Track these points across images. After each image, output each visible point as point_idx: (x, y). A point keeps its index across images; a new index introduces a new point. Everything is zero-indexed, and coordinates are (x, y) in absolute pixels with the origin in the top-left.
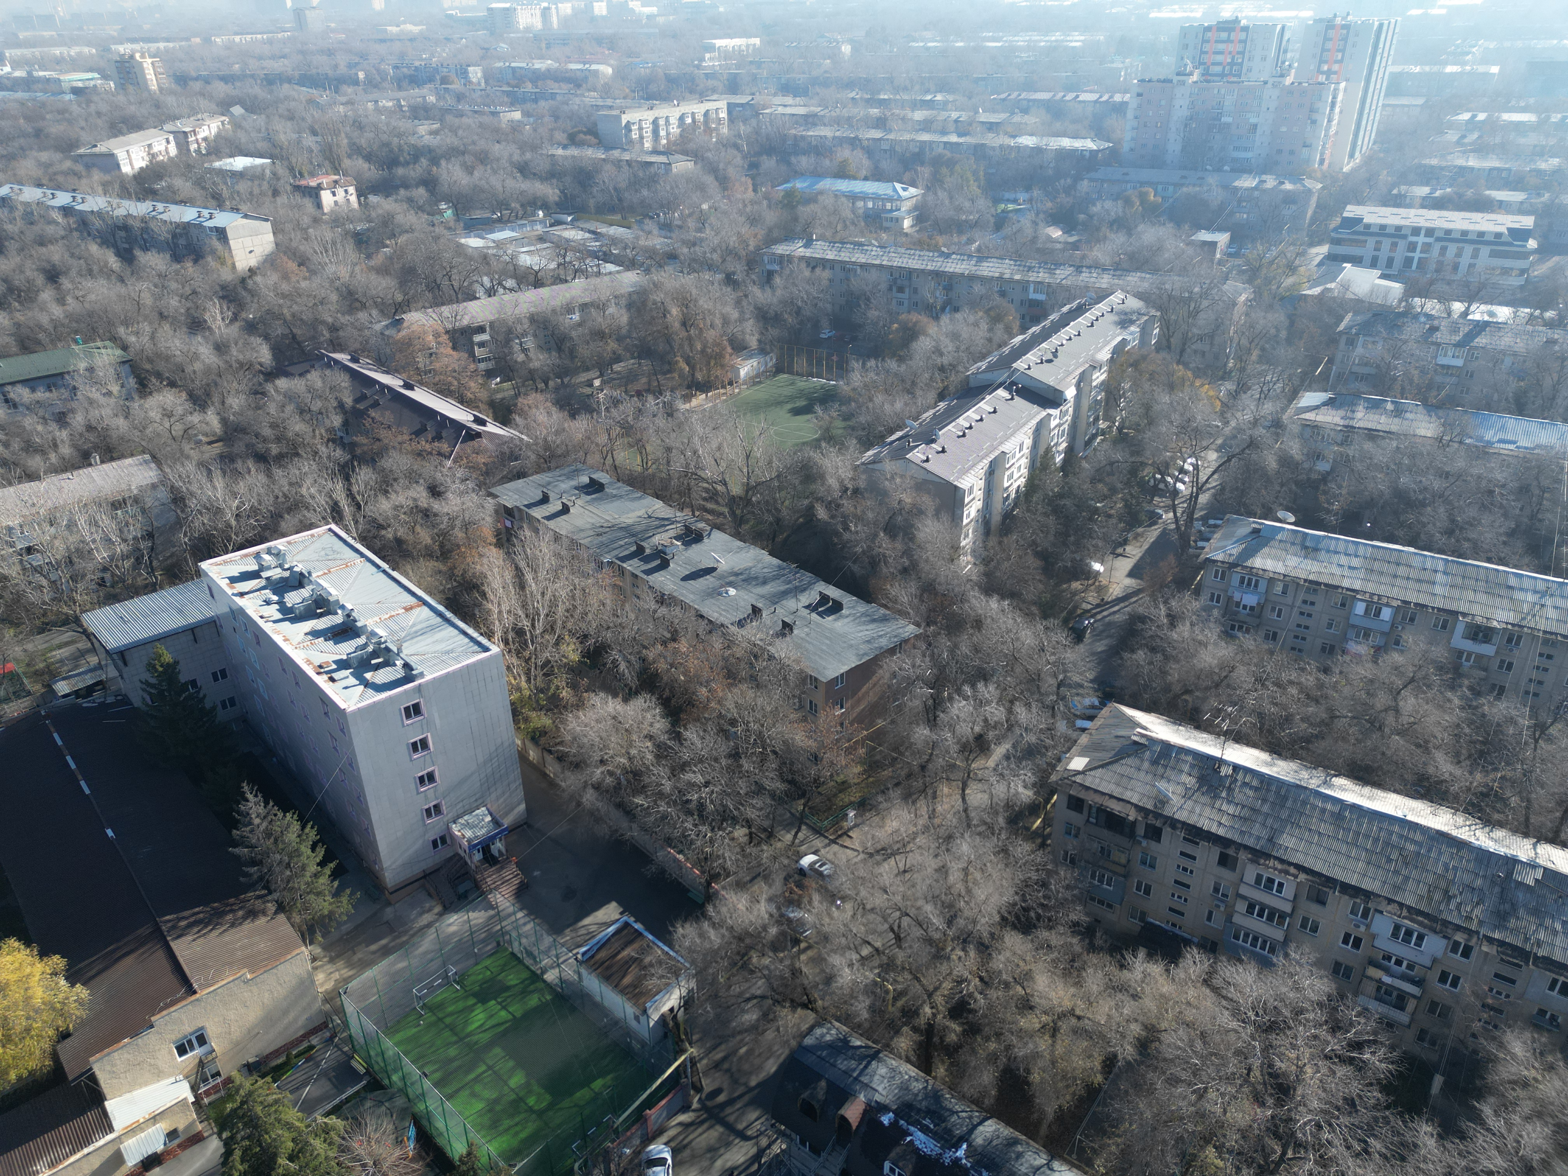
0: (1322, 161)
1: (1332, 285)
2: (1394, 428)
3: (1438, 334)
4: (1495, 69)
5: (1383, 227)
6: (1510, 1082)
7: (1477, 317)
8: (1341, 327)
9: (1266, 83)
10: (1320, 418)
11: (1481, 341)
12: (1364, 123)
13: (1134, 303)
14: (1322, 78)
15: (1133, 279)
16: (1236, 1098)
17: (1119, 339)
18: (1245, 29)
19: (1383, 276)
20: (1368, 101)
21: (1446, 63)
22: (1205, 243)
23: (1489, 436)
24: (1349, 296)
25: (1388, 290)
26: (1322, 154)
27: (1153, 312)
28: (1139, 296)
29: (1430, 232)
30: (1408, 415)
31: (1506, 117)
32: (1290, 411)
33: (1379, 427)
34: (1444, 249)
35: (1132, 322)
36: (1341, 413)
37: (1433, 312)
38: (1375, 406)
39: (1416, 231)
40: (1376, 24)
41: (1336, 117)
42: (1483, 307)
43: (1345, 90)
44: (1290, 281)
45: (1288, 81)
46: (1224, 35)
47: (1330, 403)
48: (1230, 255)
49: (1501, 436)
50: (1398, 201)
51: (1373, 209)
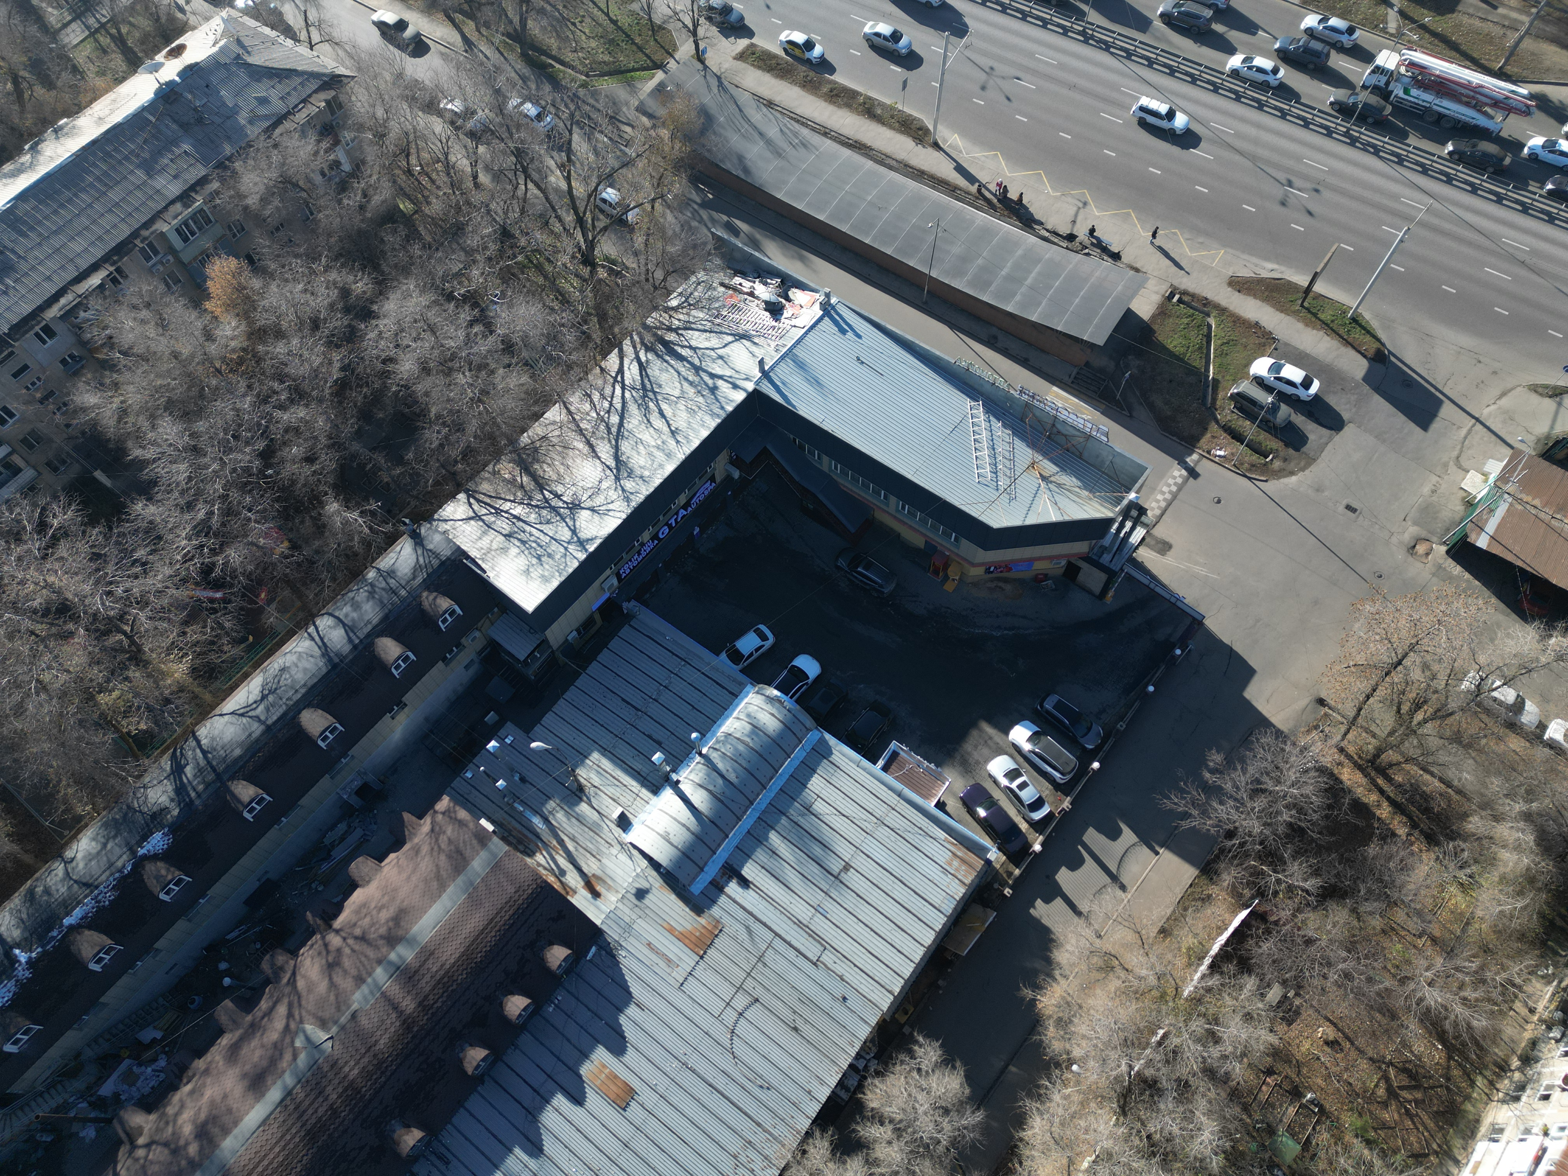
6: (119, 422)
16: (56, 657)
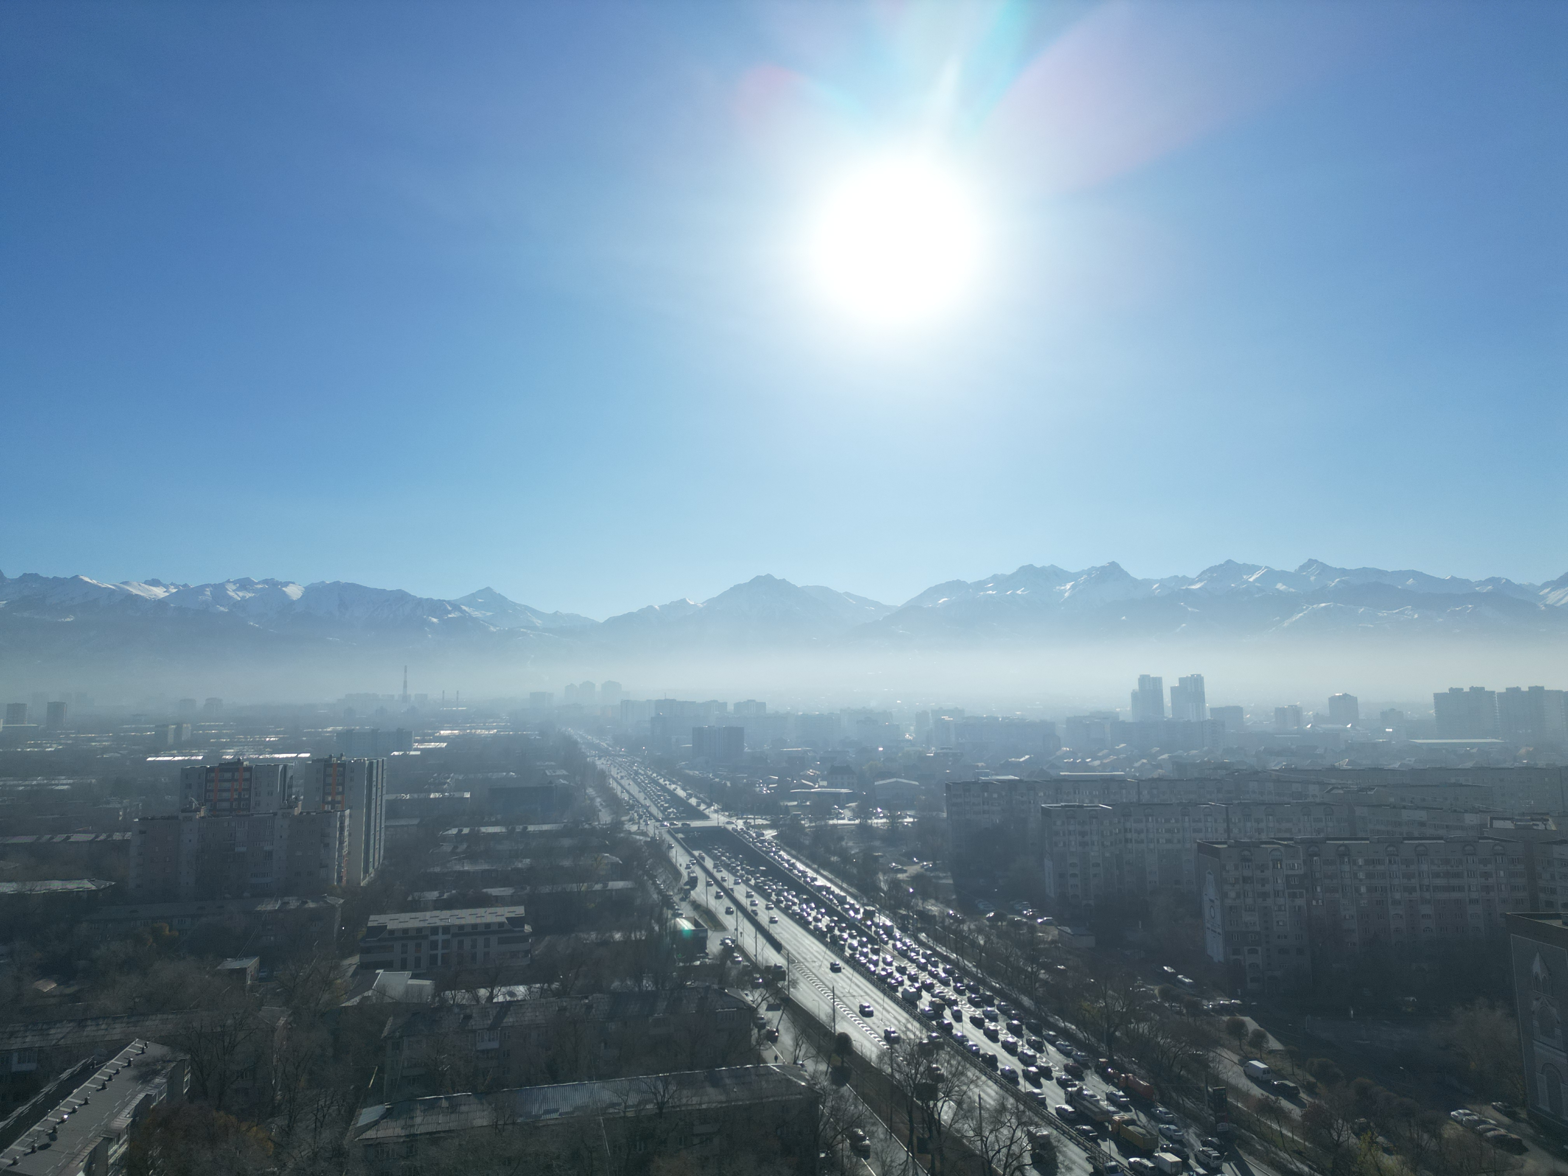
0: (340, 879)
1: (370, 993)
2: (453, 1125)
3: (472, 1022)
4: (467, 795)
5: (405, 931)
7: (501, 999)
8: (385, 1033)
9: (275, 814)
10: (381, 1134)
11: (509, 1020)
12: (372, 842)
13: (156, 1050)
14: (328, 808)
15: (153, 1023)
17: (141, 1096)
18: (249, 769)
19: (414, 976)
20: (372, 824)
21: (430, 792)
22: (233, 971)
23: (535, 1109)
24: (388, 1000)
25: (421, 987)
26: (339, 872)
27: (181, 1056)
28: (162, 1041)
29: (446, 929)
30: (464, 1108)
31: (484, 829)
32: (350, 1135)
33: (439, 1129)
34: (461, 943)
35: (156, 1073)
36: (401, 1122)
37: (464, 1002)
38: (431, 1106)
39: (434, 930)
40: (367, 762)
41: (347, 839)
42: (503, 989)
43: (350, 816)
44: (326, 996)
45: (297, 811)
46: (228, 775)
47: (388, 1115)
48: (261, 980)
49: (544, 1107)
50: (415, 907)
51: (393, 916)
